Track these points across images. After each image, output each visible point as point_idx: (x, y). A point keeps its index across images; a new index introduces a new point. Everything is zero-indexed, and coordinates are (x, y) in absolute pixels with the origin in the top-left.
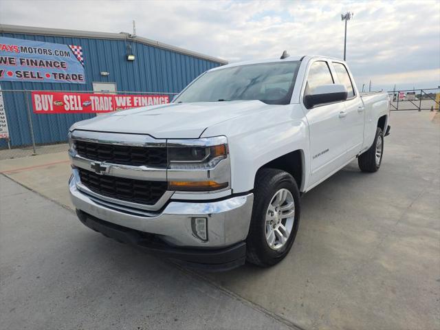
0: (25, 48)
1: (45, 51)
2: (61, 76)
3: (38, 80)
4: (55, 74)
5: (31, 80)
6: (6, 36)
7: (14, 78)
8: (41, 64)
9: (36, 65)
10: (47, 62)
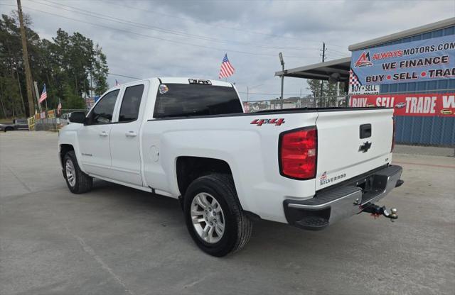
0: (408, 50)
1: (427, 49)
2: (439, 72)
3: (412, 80)
4: (431, 72)
5: (406, 80)
6: (395, 44)
7: (391, 81)
8: (420, 62)
9: (414, 65)
10: (426, 60)
